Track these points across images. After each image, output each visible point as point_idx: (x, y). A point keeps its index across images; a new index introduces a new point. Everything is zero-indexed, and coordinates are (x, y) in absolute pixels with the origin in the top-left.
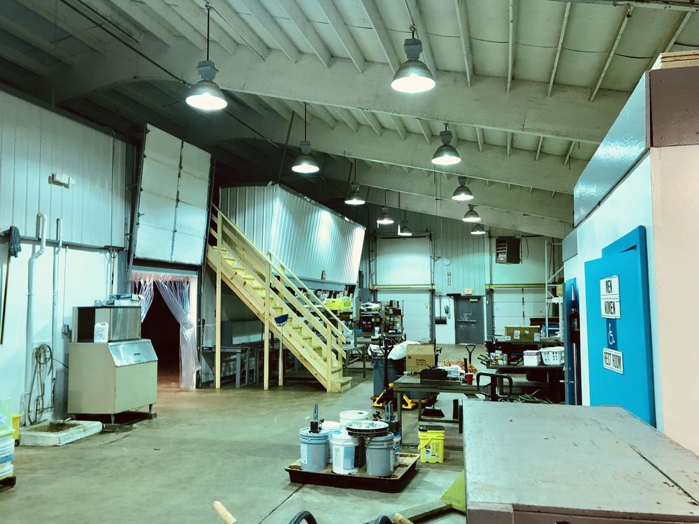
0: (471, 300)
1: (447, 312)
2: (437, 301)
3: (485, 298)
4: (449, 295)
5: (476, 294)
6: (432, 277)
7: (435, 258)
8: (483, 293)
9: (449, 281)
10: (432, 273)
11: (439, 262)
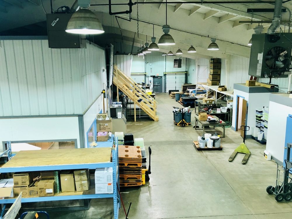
0: (158, 78)
1: (150, 82)
2: (147, 78)
3: (163, 77)
4: (151, 76)
5: (160, 76)
6: (145, 70)
7: (146, 63)
8: (163, 75)
9: (151, 71)
10: (145, 68)
11: (148, 64)
